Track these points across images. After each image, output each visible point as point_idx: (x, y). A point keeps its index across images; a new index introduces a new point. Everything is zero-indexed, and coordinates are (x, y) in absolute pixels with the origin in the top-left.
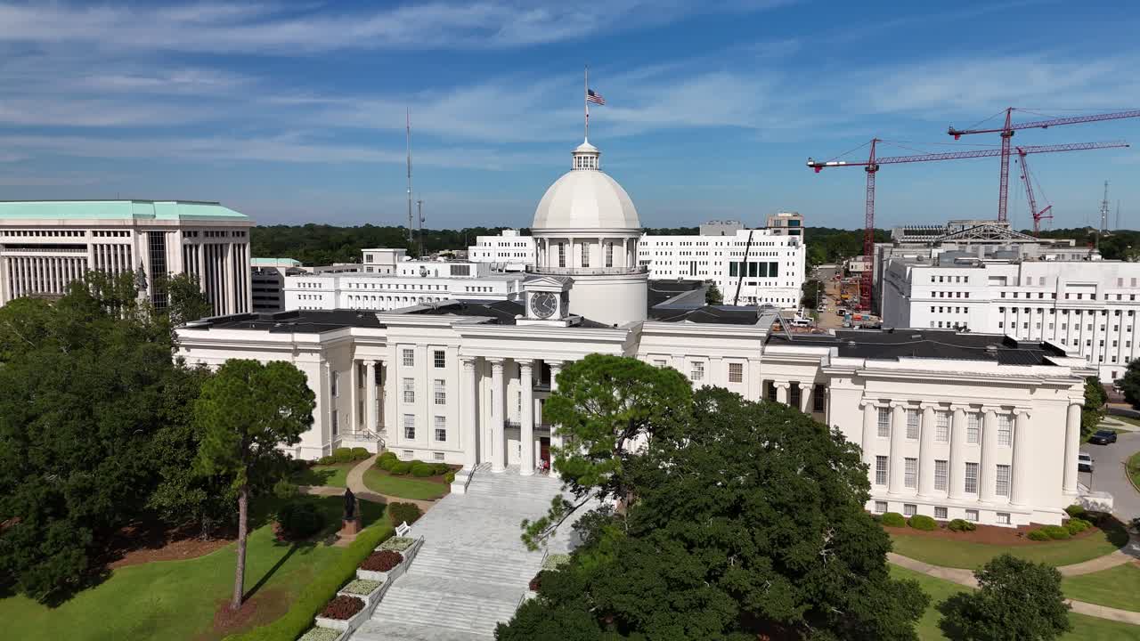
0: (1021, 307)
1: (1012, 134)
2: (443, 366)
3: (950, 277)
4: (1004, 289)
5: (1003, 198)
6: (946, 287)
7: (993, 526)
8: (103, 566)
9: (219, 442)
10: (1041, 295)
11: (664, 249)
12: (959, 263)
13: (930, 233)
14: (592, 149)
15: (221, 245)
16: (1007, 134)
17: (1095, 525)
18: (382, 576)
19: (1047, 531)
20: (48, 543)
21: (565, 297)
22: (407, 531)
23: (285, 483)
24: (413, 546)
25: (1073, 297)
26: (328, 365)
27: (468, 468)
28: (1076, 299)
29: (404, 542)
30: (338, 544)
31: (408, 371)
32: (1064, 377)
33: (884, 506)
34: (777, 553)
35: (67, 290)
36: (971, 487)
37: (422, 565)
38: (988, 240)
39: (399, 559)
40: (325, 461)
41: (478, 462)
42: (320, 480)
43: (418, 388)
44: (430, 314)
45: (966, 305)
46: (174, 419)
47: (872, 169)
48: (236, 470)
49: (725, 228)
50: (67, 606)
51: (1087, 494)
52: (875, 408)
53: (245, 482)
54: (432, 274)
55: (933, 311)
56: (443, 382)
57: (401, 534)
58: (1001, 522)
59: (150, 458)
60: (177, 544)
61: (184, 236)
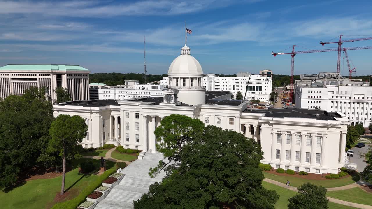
0: (339, 101)
1: (342, 43)
2: (138, 118)
3: (315, 91)
4: (333, 95)
5: (339, 65)
6: (313, 94)
7: (314, 174)
8: (24, 180)
9: (54, 141)
10: (346, 97)
11: (224, 81)
12: (319, 87)
13: (312, 76)
14: (188, 48)
15: (80, 79)
16: (340, 44)
17: (349, 174)
18: (110, 185)
19: (332, 176)
20: (5, 172)
21: (176, 96)
22: (121, 171)
23: (78, 155)
24: (121, 176)
25: (356, 98)
26: (102, 117)
27: (144, 151)
28: (357, 99)
29: (119, 174)
30: (98, 175)
31: (127, 120)
32: (338, 124)
33: (278, 166)
34: (225, 180)
35: (25, 93)
36: (307, 160)
37: (124, 182)
38: (332, 79)
39: (116, 180)
40: (101, 148)
41: (148, 149)
42: (97, 154)
43: (130, 125)
44: (136, 101)
45: (320, 100)
46: (46, 133)
47: (293, 55)
48: (60, 150)
49: (245, 74)
50: (11, 192)
51: (348, 164)
52: (276, 134)
53: (63, 154)
54: (146, 89)
55: (309, 102)
56: (138, 123)
57: (118, 172)
58: (317, 172)
59: (38, 146)
60: (48, 173)
61: (68, 76)
